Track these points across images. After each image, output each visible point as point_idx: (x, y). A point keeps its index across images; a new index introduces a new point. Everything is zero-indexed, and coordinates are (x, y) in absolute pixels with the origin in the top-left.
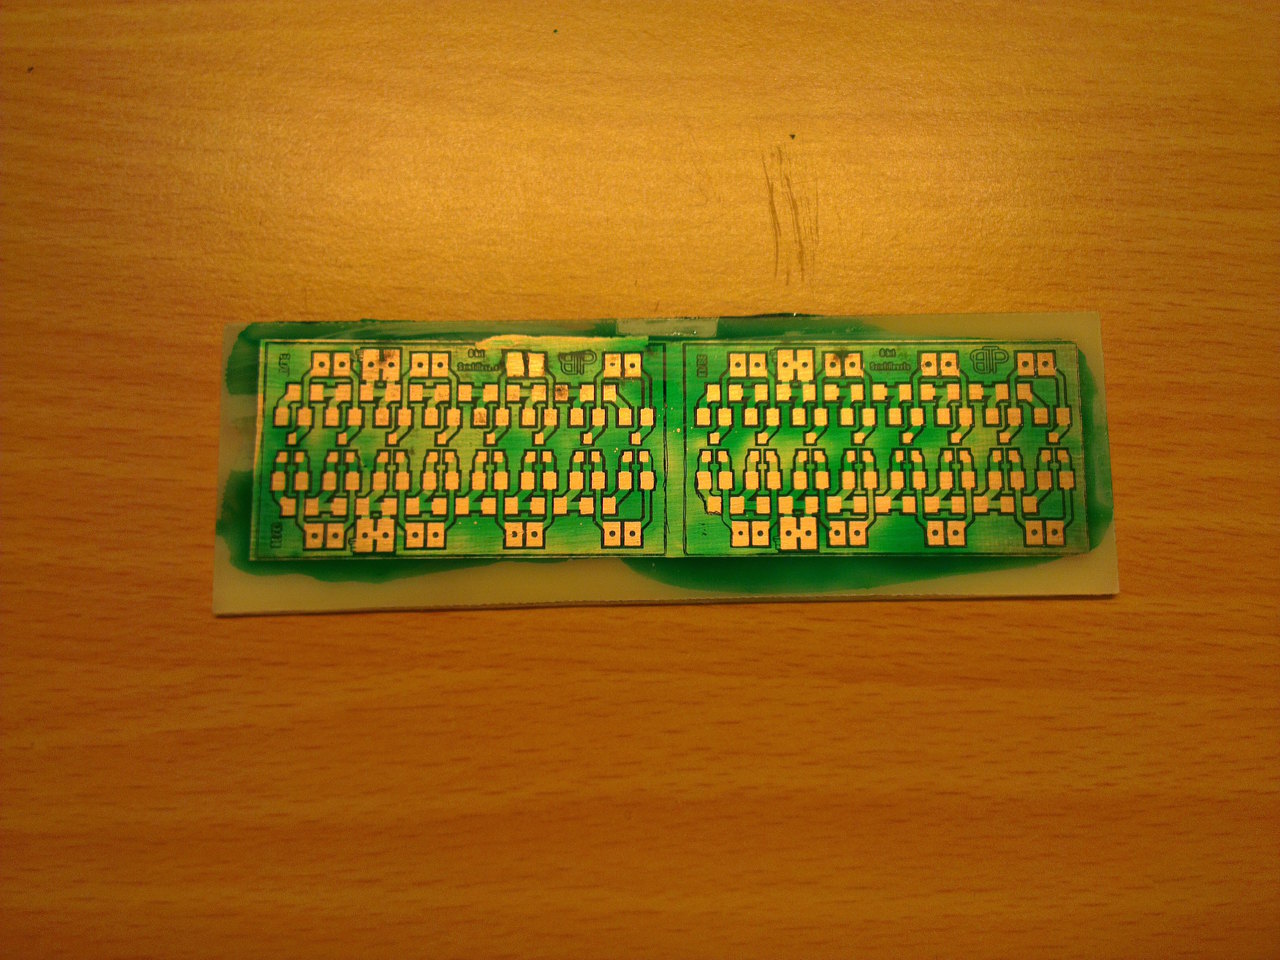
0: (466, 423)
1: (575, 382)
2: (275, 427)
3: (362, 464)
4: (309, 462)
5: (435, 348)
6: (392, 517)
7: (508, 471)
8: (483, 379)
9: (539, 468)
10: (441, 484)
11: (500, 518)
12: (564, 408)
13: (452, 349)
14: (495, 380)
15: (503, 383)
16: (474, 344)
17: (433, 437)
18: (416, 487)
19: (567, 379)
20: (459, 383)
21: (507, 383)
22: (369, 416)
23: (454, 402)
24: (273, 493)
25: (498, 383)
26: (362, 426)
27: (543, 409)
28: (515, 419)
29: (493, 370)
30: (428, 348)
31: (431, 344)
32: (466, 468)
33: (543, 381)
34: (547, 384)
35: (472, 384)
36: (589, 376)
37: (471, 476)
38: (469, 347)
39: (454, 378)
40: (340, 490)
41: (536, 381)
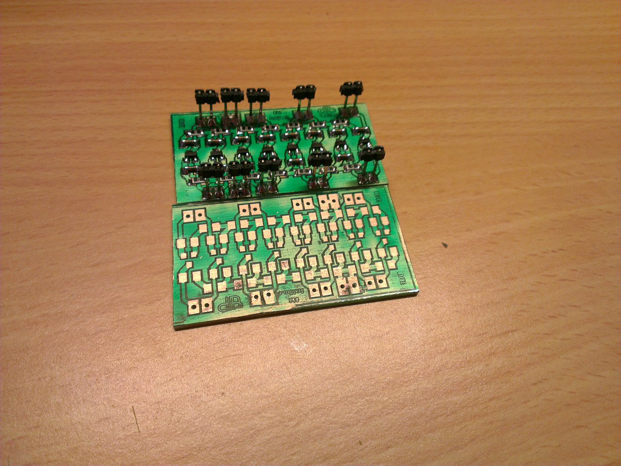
0: (292, 261)
1: (231, 291)
2: (396, 246)
3: (345, 233)
4: (373, 231)
5: (319, 299)
6: (323, 211)
7: (265, 239)
8: (287, 286)
9: (246, 242)
10: (300, 228)
11: (265, 216)
12: (236, 276)
13: (309, 300)
14: (280, 287)
15: (275, 285)
16: (296, 305)
17: (310, 251)
18: (313, 226)
19: (235, 293)
20: (301, 281)
21: (272, 285)
22: (348, 257)
23: (302, 271)
24: (386, 215)
25: (278, 285)
26: (350, 252)
27: (249, 274)
28: (264, 266)
29: (283, 292)
30: (324, 299)
31: (323, 302)
32: (288, 238)
33: (250, 290)
34: (248, 288)
35: (293, 282)
36: (222, 297)
37: (284, 234)
38: (299, 303)
39: (305, 284)
40: (353, 220)
41: (255, 289)
